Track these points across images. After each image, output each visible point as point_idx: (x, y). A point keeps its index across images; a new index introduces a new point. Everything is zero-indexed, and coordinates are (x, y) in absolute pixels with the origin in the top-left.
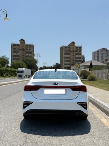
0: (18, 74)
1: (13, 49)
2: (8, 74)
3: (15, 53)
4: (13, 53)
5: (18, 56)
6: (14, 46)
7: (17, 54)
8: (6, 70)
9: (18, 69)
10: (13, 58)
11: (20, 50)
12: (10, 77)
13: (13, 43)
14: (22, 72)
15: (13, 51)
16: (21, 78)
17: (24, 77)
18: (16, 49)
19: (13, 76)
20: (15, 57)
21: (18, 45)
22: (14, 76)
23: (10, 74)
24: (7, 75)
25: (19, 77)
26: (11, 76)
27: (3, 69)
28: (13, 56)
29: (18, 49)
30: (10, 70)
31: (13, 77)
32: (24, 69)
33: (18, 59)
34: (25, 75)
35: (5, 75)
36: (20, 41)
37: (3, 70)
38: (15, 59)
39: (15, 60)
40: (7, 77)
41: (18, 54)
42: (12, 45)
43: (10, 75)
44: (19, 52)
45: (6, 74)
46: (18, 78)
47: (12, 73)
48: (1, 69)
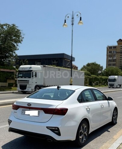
0: (109, 83)
1: (108, 52)
2: (97, 83)
3: (110, 58)
4: (109, 57)
5: (114, 60)
6: (110, 49)
7: (113, 58)
8: (96, 78)
9: (109, 77)
10: (108, 63)
11: (117, 53)
12: (100, 86)
13: (109, 46)
14: (114, 80)
15: (109, 55)
16: (113, 88)
17: (116, 87)
18: (112, 52)
19: (104, 85)
20: (111, 62)
21: (115, 47)
22: (106, 85)
23: (100, 82)
25: (109, 87)
26: (102, 85)
27: (92, 78)
28: (108, 61)
29: (115, 52)
30: (101, 78)
32: (116, 77)
33: (114, 65)
34: (117, 85)
35: (94, 84)
36: (117, 42)
37: (92, 79)
38: (111, 64)
39: (111, 66)
40: (97, 86)
41: (115, 58)
42: (107, 48)
43: (100, 84)
44: (116, 55)
45: (95, 82)
46: (109, 88)
47: (103, 81)
48: (89, 78)
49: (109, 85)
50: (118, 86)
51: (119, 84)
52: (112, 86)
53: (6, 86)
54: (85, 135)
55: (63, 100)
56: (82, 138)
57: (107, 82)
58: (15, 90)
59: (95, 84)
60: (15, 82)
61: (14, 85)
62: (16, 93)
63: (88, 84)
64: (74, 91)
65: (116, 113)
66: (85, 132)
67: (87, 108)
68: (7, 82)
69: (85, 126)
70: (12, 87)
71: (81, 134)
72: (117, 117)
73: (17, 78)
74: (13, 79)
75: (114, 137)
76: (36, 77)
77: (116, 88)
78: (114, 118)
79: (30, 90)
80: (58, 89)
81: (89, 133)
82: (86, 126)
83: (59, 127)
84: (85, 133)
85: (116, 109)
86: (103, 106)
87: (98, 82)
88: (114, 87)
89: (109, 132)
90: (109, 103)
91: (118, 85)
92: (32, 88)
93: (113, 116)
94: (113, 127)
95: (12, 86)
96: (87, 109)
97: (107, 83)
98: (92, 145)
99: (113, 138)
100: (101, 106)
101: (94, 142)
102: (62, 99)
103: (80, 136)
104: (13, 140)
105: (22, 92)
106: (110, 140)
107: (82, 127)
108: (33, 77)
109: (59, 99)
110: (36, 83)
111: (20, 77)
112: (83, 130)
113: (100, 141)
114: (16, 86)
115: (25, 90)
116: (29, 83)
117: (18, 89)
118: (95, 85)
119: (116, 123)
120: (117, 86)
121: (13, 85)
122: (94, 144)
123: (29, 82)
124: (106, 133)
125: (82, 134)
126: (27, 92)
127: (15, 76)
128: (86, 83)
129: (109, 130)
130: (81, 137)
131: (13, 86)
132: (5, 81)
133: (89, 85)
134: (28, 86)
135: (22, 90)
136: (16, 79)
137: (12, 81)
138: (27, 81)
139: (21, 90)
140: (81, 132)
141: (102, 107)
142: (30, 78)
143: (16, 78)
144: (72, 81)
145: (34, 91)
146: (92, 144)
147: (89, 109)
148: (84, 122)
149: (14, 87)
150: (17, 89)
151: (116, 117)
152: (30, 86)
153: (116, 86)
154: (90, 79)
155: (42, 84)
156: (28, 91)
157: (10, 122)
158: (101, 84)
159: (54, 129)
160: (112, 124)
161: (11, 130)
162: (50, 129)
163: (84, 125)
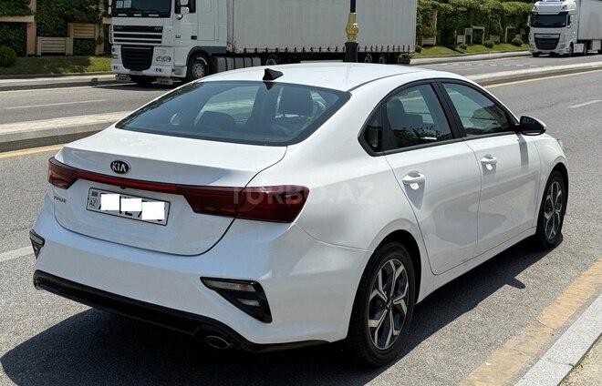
0: (535, 32)
2: (479, 32)
8: (471, 10)
9: (537, 4)
12: (490, 46)
14: (561, 19)
16: (553, 55)
17: (565, 51)
19: (509, 41)
22: (518, 45)
23: (491, 31)
24: (476, 40)
25: (536, 50)
26: (502, 41)
27: (451, 8)
30: (495, 11)
31: (509, 46)
32: (569, 3)
34: (574, 40)
35: (461, 39)
37: (454, 14)
40: (478, 46)
43: (493, 39)
45: (469, 31)
46: (536, 55)
47: (504, 26)
48: (441, 9)
49: (536, 40)
50: (580, 48)
51: (582, 37)
52: (547, 48)
53: (63, 54)
54: (397, 310)
55: (286, 144)
56: (383, 329)
57: (528, 30)
58: (106, 71)
59: (468, 37)
60: (102, 35)
61: (100, 49)
62: (108, 85)
63: (432, 41)
64: (344, 97)
65: (559, 193)
66: (396, 294)
67: (408, 178)
68: (66, 35)
69: (397, 266)
70: (92, 58)
71: (377, 305)
72: (563, 213)
73: (110, 16)
74: (94, 19)
75: (541, 318)
76: (193, 10)
77: (566, 56)
78: (548, 216)
79: (167, 71)
80: (269, 86)
81: (420, 299)
82: (402, 268)
83: (263, 279)
84: (400, 301)
85: (560, 173)
86: (493, 164)
87: (483, 28)
88: (556, 51)
89: (521, 286)
90: (523, 146)
91: (579, 42)
92: (177, 64)
93: (545, 206)
94: (544, 259)
95: (93, 55)
96: (407, 184)
97: (523, 32)
98: (430, 361)
99: (539, 325)
100: (484, 164)
101: (445, 342)
102: (284, 135)
103: (372, 317)
104: (58, 321)
105: (134, 78)
106: (524, 332)
107: (380, 274)
108: (178, 11)
109: (268, 139)
110: (194, 38)
111: (123, 11)
112: (387, 290)
113: (471, 336)
114: (108, 52)
115: (145, 72)
116: (165, 41)
117: (117, 65)
118: (468, 42)
119: (558, 239)
120: (572, 45)
121: (94, 47)
122: (441, 355)
123: (164, 34)
124: (505, 293)
125: (383, 308)
126: (154, 78)
127: (101, 8)
128: (426, 36)
129: (520, 277)
130: (373, 323)
131: (97, 52)
132: (61, 32)
133: (437, 44)
134: (157, 52)
135: (133, 73)
136: (105, 21)
137: (90, 32)
138: (152, 29)
139: (127, 71)
140: (377, 297)
141: (489, 169)
142: (167, 15)
143: (106, 15)
144: (357, 29)
145: (184, 76)
146: (430, 350)
147: (421, 183)
148: (393, 250)
149: (100, 55)
150: (113, 65)
151: (558, 211)
152: (169, 53)
153: (568, 46)
154: (446, 17)
155: (221, 43)
156: (159, 74)
157: (38, 243)
158: (498, 39)
159: (238, 287)
160: (539, 244)
161: (45, 281)
162: (220, 291)
163: (391, 262)
